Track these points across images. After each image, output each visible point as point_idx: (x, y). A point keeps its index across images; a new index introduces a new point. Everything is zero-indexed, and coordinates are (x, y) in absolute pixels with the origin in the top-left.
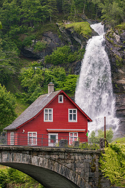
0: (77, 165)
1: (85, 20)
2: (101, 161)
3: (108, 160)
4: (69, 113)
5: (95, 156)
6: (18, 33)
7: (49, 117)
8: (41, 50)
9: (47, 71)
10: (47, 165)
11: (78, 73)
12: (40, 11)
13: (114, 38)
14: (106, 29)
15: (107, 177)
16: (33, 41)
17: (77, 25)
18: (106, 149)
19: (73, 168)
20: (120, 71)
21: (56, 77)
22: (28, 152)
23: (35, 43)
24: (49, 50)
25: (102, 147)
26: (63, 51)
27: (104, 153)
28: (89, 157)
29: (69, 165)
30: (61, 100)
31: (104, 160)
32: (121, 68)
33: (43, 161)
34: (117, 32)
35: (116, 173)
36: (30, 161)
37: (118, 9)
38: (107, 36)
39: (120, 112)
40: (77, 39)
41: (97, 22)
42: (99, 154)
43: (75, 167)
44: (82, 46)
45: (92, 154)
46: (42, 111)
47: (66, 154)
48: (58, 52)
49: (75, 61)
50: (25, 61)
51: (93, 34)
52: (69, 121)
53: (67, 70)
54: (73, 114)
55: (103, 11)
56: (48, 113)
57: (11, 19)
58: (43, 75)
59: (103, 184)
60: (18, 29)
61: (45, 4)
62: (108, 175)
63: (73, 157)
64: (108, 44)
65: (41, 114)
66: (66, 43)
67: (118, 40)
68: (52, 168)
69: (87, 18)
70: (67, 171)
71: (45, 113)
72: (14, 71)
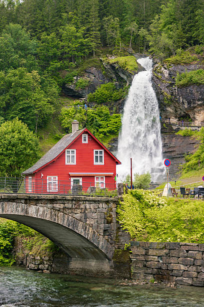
0: (89, 215)
1: (131, 54)
2: (119, 210)
3: (127, 209)
4: (95, 155)
5: (112, 205)
6: (59, 69)
7: (71, 159)
8: (84, 88)
9: (90, 110)
10: (49, 216)
12: (82, 44)
13: (162, 73)
14: (154, 63)
15: (126, 229)
16: (75, 78)
17: (122, 60)
18: (124, 196)
19: (83, 219)
20: (169, 109)
21: (100, 116)
22: (23, 201)
23: (77, 80)
24: (92, 87)
25: (120, 194)
26: (107, 89)
27: (122, 201)
28: (104, 205)
29: (78, 216)
30: (85, 140)
31: (123, 209)
32: (169, 106)
33: (44, 212)
34: (165, 66)
35: (136, 224)
36: (27, 212)
37: (167, 41)
38: (154, 71)
39: (168, 154)
40: (122, 76)
41: (146, 57)
42: (116, 203)
43: (86, 218)
44: (128, 83)
45: (107, 202)
46: (64, 152)
47: (74, 202)
48: (101, 90)
49: (120, 99)
50: (67, 100)
51: (141, 69)
52: (95, 163)
53: (111, 109)
54: (99, 155)
55: (150, 44)
56: (71, 155)
57: (50, 54)
58: (85, 114)
59: (121, 238)
60: (59, 65)
61: (87, 37)
62: (127, 227)
63: (82, 206)
64: (156, 81)
65: (62, 155)
66: (111, 79)
67: (166, 75)
68: (55, 220)
69: (133, 52)
70: (75, 222)
71: (66, 155)
72: (53, 111)
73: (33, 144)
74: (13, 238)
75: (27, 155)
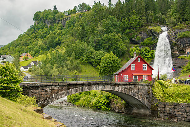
0: (140, 91)
1: (159, 26)
2: (153, 89)
4: (143, 66)
5: (150, 87)
6: (129, 33)
7: (133, 68)
8: (139, 40)
9: (142, 49)
10: (123, 91)
11: (155, 49)
12: (138, 22)
13: (171, 33)
14: (168, 29)
15: (156, 97)
16: (136, 36)
17: (155, 28)
18: (155, 83)
19: (138, 92)
20: (175, 48)
21: (146, 51)
22: (113, 85)
23: (136, 37)
24: (142, 39)
25: (153, 82)
26: (149, 40)
27: (154, 85)
30: (139, 60)
32: (175, 46)
33: (121, 89)
34: (173, 30)
36: (114, 89)
37: (173, 20)
38: (168, 32)
40: (155, 34)
41: (165, 26)
42: (152, 86)
44: (157, 37)
46: (130, 65)
47: (134, 85)
48: (146, 40)
49: (154, 44)
50: (132, 45)
51: (162, 31)
52: (143, 70)
53: (150, 48)
54: (145, 66)
55: (167, 21)
56: (133, 66)
57: (126, 27)
58: (140, 50)
60: (129, 31)
61: (140, 20)
63: (137, 87)
64: (169, 36)
65: (130, 67)
66: (150, 36)
67: (174, 34)
68: (126, 92)
69: (160, 25)
70: (134, 94)
71: (131, 66)
72: (127, 49)
73: (118, 62)
74: (110, 99)
75: (116, 67)
